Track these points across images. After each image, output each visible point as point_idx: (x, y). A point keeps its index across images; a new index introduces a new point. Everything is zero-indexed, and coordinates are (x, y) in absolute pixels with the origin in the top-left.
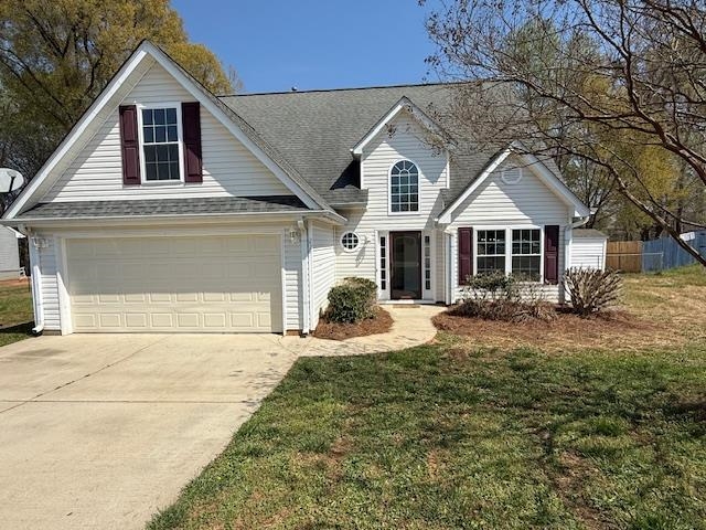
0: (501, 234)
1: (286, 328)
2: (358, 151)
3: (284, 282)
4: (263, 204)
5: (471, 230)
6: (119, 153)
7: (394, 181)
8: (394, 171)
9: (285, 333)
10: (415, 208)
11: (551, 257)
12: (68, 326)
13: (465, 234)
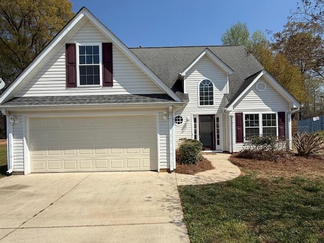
0: (257, 116)
1: (159, 167)
2: (183, 74)
3: (159, 142)
4: (148, 99)
5: (242, 114)
7: (201, 90)
8: (201, 85)
9: (159, 171)
10: (212, 103)
11: (282, 128)
12: (28, 169)
13: (239, 116)
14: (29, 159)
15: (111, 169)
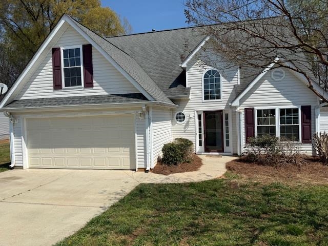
1: (137, 167)
2: (184, 65)
3: (137, 141)
4: (124, 99)
5: (253, 109)
6: (52, 73)
7: (206, 81)
8: (206, 76)
9: (137, 170)
10: (219, 97)
12: (26, 165)
13: (249, 112)
14: (27, 156)
15: (94, 167)
